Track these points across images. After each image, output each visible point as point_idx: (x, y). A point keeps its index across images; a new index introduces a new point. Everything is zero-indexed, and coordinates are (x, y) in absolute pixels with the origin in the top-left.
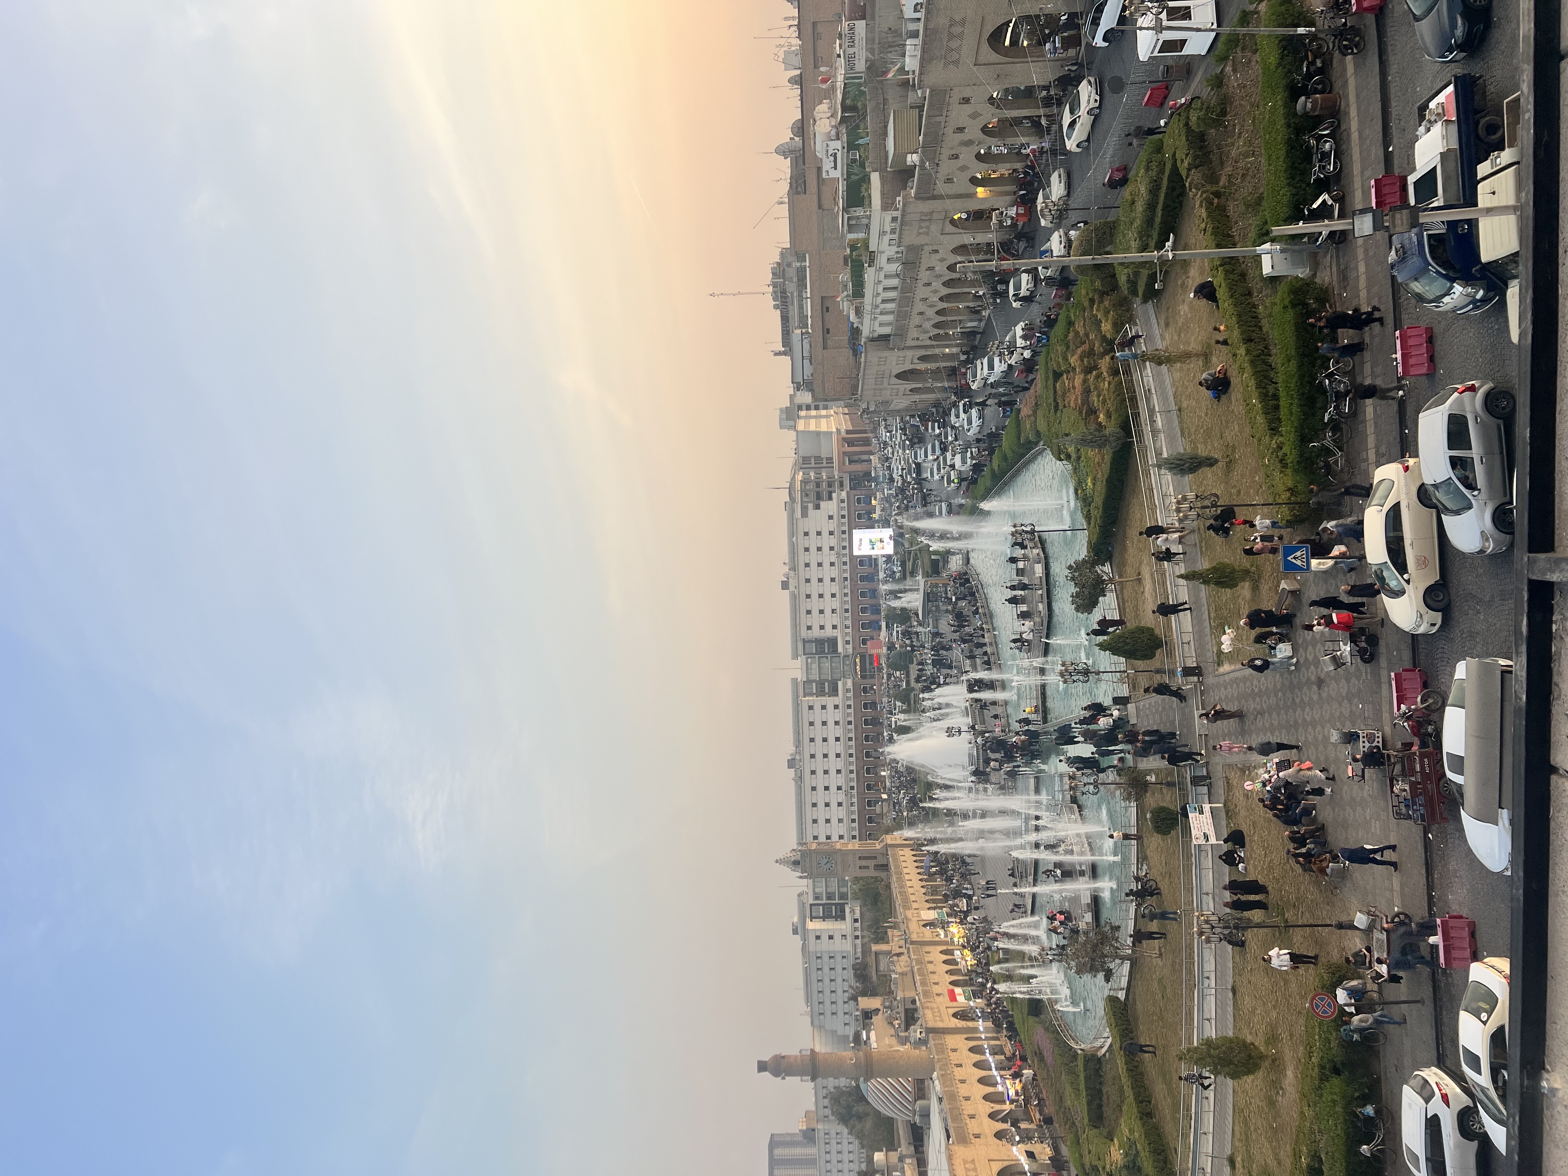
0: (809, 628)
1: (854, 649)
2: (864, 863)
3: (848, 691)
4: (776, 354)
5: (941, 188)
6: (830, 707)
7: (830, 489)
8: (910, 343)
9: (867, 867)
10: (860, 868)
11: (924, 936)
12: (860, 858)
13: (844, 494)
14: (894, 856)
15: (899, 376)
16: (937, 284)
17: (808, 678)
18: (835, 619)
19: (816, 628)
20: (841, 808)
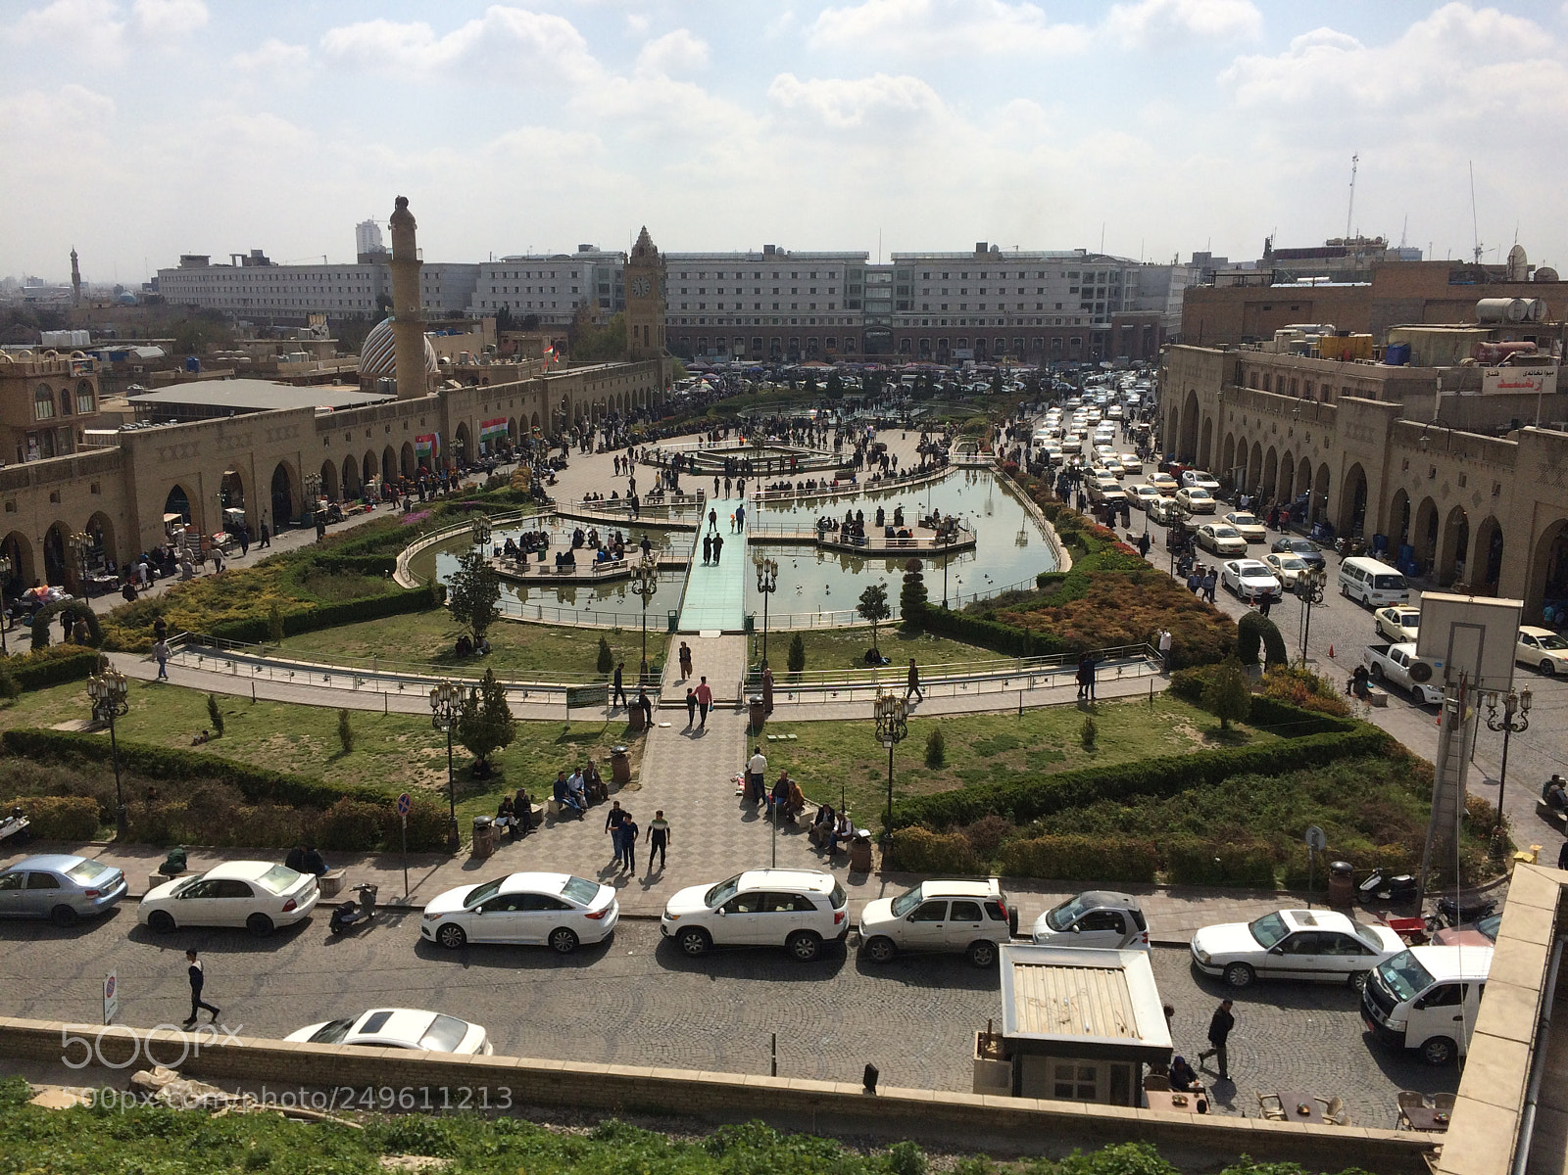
0: (926, 276)
1: (899, 329)
2: (641, 332)
3: (850, 321)
4: (1267, 241)
5: (1399, 453)
6: (832, 299)
7: (1094, 308)
8: (1229, 408)
9: (636, 335)
10: (636, 327)
12: (645, 326)
13: (1085, 324)
14: (649, 366)
15: (1193, 393)
16: (1289, 444)
17: (866, 272)
18: (934, 307)
19: (927, 284)
20: (698, 306)
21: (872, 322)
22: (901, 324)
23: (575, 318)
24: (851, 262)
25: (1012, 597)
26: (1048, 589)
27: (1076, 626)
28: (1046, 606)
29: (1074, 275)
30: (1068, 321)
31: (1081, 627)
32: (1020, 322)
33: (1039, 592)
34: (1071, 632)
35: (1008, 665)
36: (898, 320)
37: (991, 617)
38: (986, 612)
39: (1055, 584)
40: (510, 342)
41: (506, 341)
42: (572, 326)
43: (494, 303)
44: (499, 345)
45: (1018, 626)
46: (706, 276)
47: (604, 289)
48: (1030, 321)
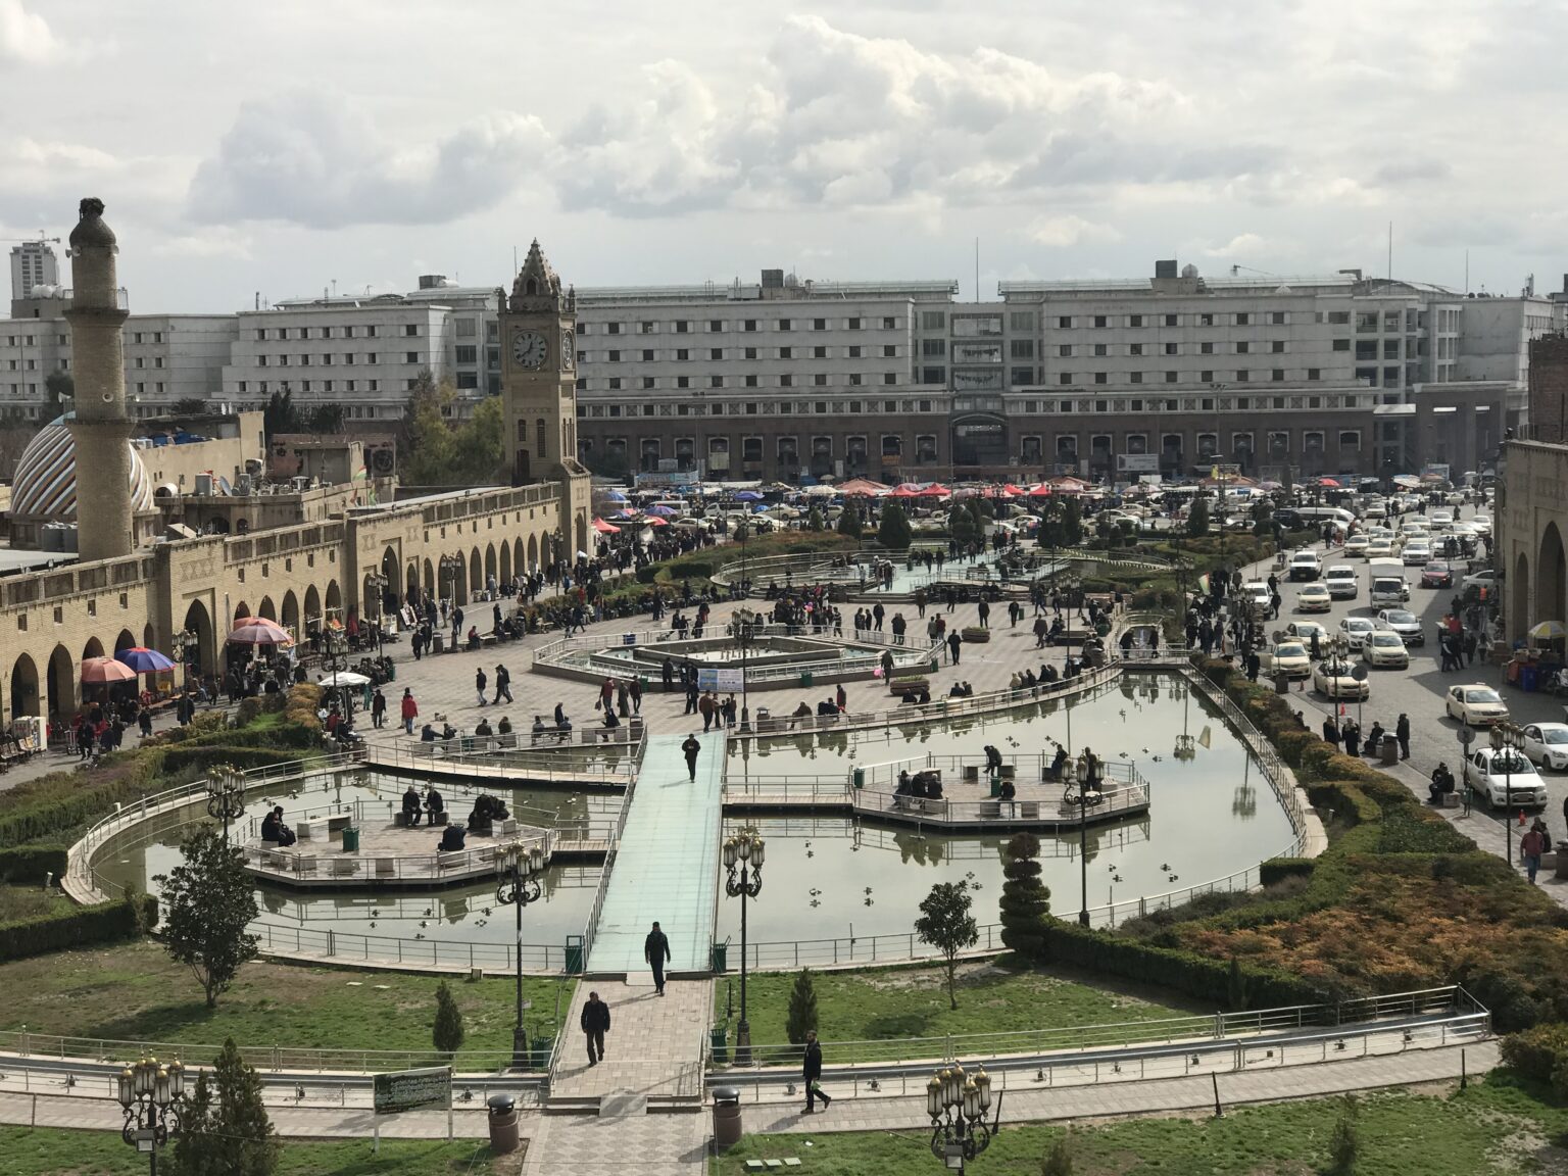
0: (1065, 322)
1: (1017, 419)
2: (532, 432)
3: (925, 405)
6: (890, 366)
7: (1381, 376)
9: (522, 437)
10: (522, 423)
11: (366, 549)
12: (541, 422)
13: (1365, 405)
14: (546, 492)
17: (954, 317)
18: (1083, 380)
19: (1065, 337)
20: (641, 384)
21: (967, 406)
22: (1021, 411)
23: (410, 408)
24: (926, 299)
25: (1210, 904)
26: (1280, 888)
27: (1327, 954)
28: (1270, 920)
29: (1341, 318)
30: (1332, 400)
31: (1335, 955)
32: (1243, 403)
33: (1262, 895)
34: (1314, 965)
35: (1197, 1028)
36: (1015, 402)
37: (1169, 941)
38: (1158, 932)
39: (1292, 880)
40: (290, 453)
41: (282, 453)
42: (407, 421)
43: (264, 384)
44: (268, 458)
45: (1218, 957)
46: (656, 327)
47: (466, 354)
48: (1261, 401)
